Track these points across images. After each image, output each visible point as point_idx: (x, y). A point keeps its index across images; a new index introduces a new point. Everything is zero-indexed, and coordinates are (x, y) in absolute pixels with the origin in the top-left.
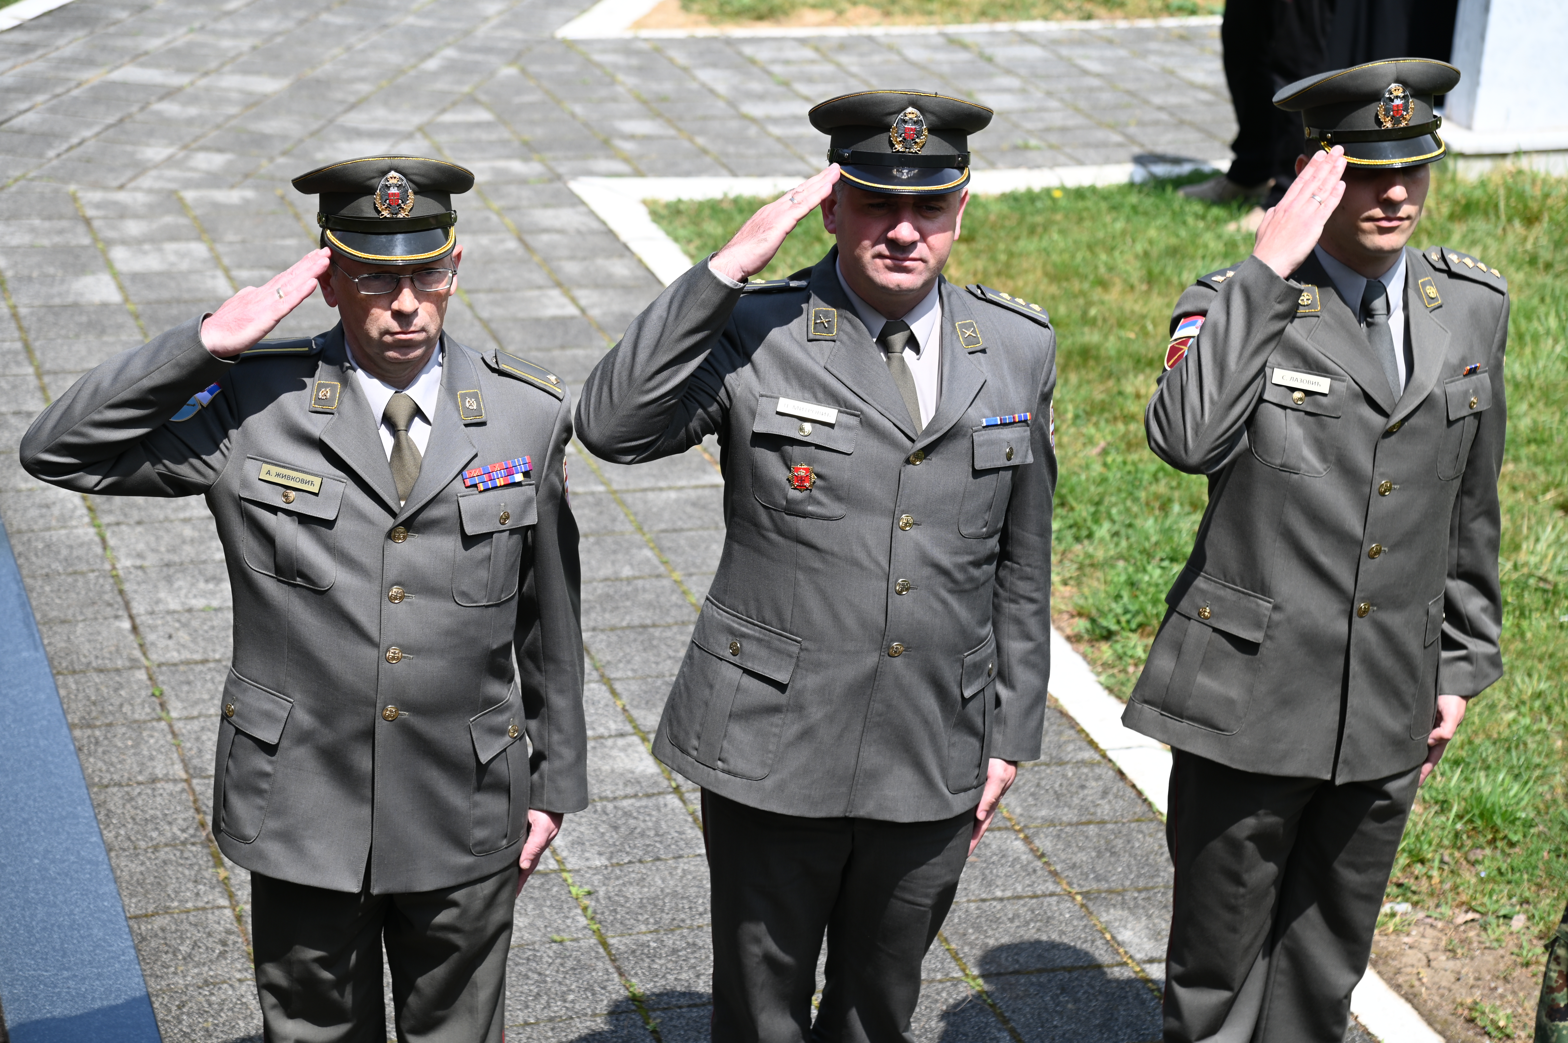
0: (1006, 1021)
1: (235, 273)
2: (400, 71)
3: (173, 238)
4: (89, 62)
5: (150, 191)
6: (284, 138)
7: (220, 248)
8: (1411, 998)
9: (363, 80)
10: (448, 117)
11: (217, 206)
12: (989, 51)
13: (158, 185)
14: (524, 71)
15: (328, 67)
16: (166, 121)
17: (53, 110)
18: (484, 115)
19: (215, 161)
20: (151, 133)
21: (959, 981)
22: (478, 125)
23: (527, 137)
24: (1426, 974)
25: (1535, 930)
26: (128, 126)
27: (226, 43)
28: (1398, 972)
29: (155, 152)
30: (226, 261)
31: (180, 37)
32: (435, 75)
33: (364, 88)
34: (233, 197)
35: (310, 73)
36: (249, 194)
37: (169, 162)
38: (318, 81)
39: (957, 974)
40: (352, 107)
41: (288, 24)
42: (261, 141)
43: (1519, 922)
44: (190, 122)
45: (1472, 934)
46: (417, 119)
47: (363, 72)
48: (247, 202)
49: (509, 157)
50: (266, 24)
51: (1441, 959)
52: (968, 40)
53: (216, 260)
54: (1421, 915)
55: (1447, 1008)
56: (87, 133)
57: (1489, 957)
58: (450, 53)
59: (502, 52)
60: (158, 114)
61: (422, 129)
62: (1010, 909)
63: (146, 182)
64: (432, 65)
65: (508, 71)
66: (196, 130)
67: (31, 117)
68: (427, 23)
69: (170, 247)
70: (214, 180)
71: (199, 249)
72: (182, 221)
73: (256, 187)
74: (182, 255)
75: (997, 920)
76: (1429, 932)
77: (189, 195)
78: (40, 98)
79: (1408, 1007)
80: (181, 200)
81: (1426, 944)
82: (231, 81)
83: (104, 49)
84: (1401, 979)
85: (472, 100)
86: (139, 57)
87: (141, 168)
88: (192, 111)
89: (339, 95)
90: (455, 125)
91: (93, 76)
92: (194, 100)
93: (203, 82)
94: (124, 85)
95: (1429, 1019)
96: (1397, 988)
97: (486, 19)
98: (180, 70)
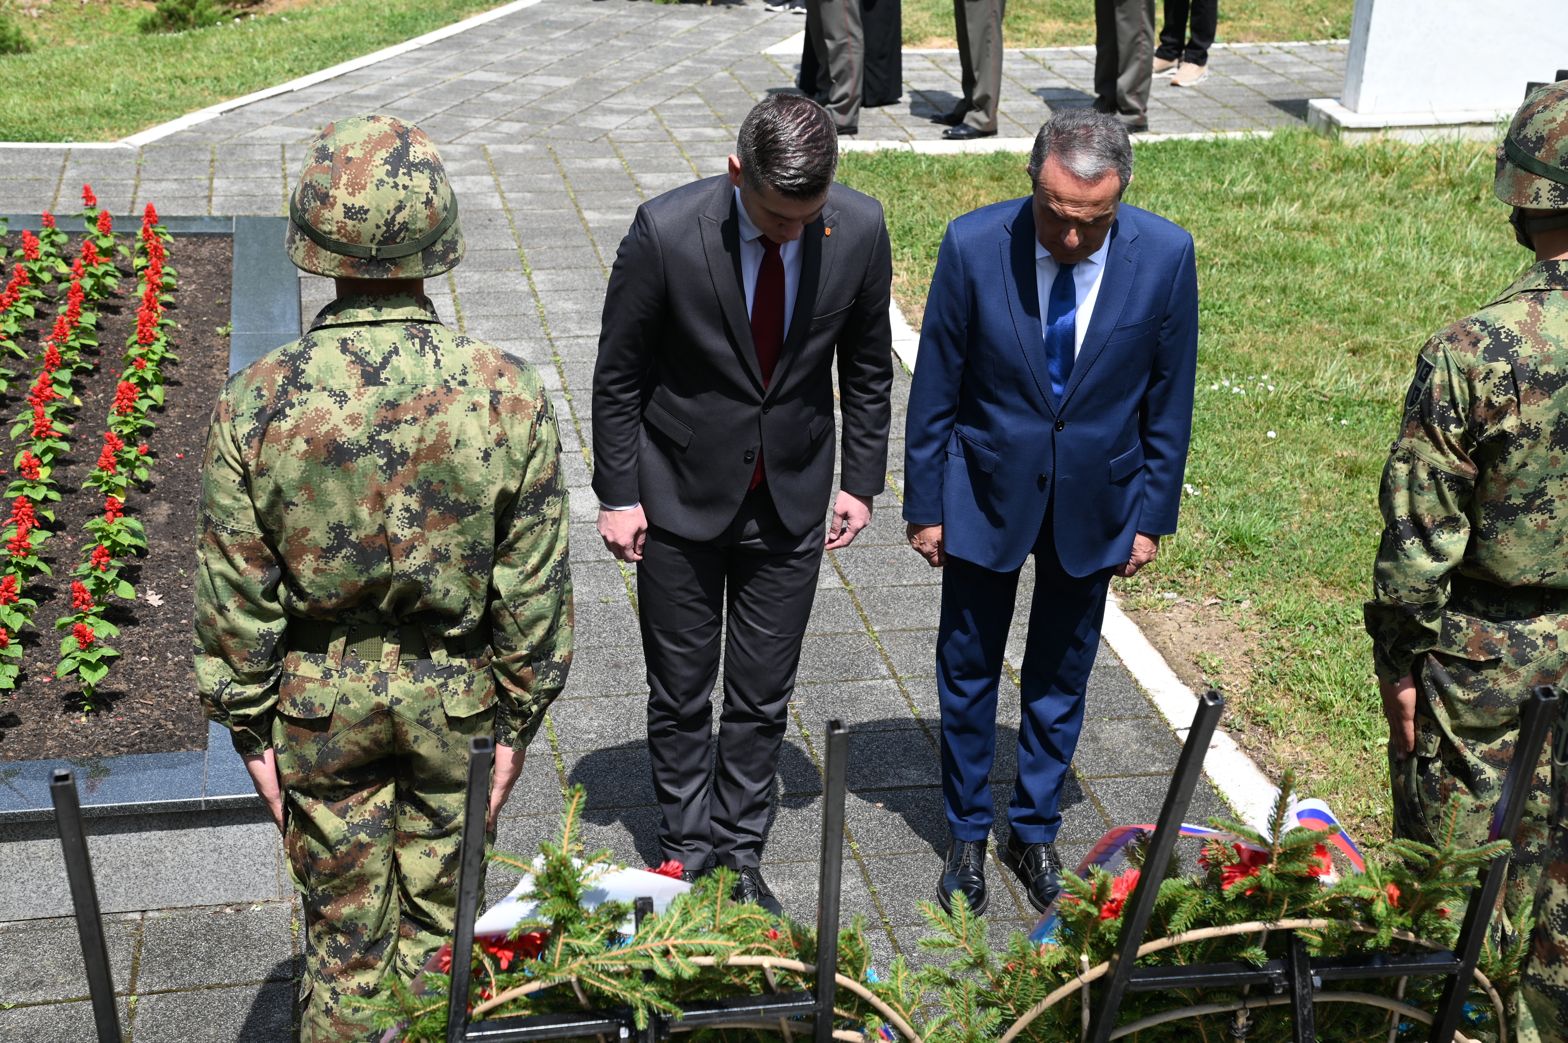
0: (887, 658)
1: (506, 195)
2: (652, 74)
3: (473, 174)
4: (455, 69)
5: (468, 145)
6: (563, 113)
7: (501, 179)
8: (1162, 650)
9: (624, 79)
10: (673, 102)
11: (506, 154)
12: (1050, 63)
13: (472, 142)
14: (732, 74)
15: (605, 72)
16: (491, 103)
17: (421, 97)
18: (697, 100)
19: (515, 127)
20: (478, 111)
21: (863, 634)
22: (692, 106)
23: (721, 114)
24: (1175, 637)
25: (1255, 610)
26: (466, 106)
27: (544, 57)
28: (1158, 634)
29: (477, 122)
30: (503, 187)
31: (516, 54)
32: (673, 76)
33: (624, 84)
34: (519, 149)
35: (592, 75)
36: (530, 147)
37: (485, 128)
38: (596, 80)
39: (863, 629)
40: (613, 95)
41: (589, 46)
42: (547, 116)
43: (1246, 604)
44: (505, 104)
45: (1213, 612)
46: (652, 103)
47: (627, 74)
48: (527, 152)
49: (705, 126)
50: (573, 47)
51: (1189, 627)
52: (1038, 56)
53: (497, 187)
54: (1181, 600)
55: (1184, 655)
56: (438, 111)
57: (1220, 626)
58: (688, 63)
59: (723, 62)
60: (487, 99)
61: (652, 109)
62: (909, 593)
63: (466, 139)
64: (673, 70)
65: (721, 74)
66: (508, 109)
67: (407, 100)
68: (678, 45)
69: (470, 178)
70: (511, 139)
71: (488, 180)
72: (482, 162)
73: (535, 143)
74: (476, 183)
75: (899, 598)
76: (1186, 610)
77: (491, 148)
78: (415, 90)
79: (1159, 656)
80: (485, 150)
81: (1181, 618)
82: (540, 81)
83: (466, 61)
84: (1159, 639)
85: (693, 91)
86: (486, 66)
87: (466, 131)
88: (509, 97)
89: (606, 89)
90: (677, 106)
91: (453, 77)
92: (514, 90)
93: (523, 80)
94: (472, 82)
95: (1170, 663)
96: (1154, 644)
97: (717, 43)
98: (509, 73)
